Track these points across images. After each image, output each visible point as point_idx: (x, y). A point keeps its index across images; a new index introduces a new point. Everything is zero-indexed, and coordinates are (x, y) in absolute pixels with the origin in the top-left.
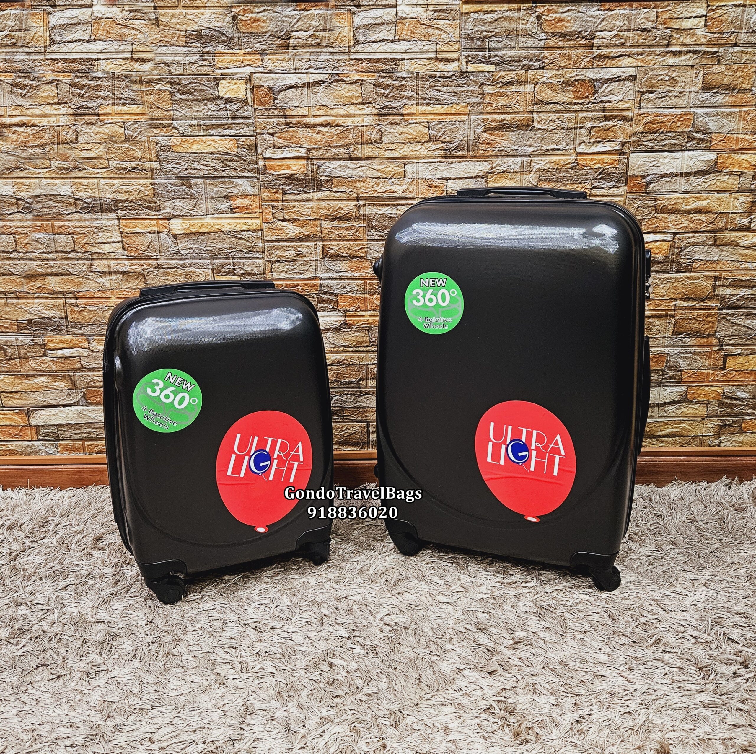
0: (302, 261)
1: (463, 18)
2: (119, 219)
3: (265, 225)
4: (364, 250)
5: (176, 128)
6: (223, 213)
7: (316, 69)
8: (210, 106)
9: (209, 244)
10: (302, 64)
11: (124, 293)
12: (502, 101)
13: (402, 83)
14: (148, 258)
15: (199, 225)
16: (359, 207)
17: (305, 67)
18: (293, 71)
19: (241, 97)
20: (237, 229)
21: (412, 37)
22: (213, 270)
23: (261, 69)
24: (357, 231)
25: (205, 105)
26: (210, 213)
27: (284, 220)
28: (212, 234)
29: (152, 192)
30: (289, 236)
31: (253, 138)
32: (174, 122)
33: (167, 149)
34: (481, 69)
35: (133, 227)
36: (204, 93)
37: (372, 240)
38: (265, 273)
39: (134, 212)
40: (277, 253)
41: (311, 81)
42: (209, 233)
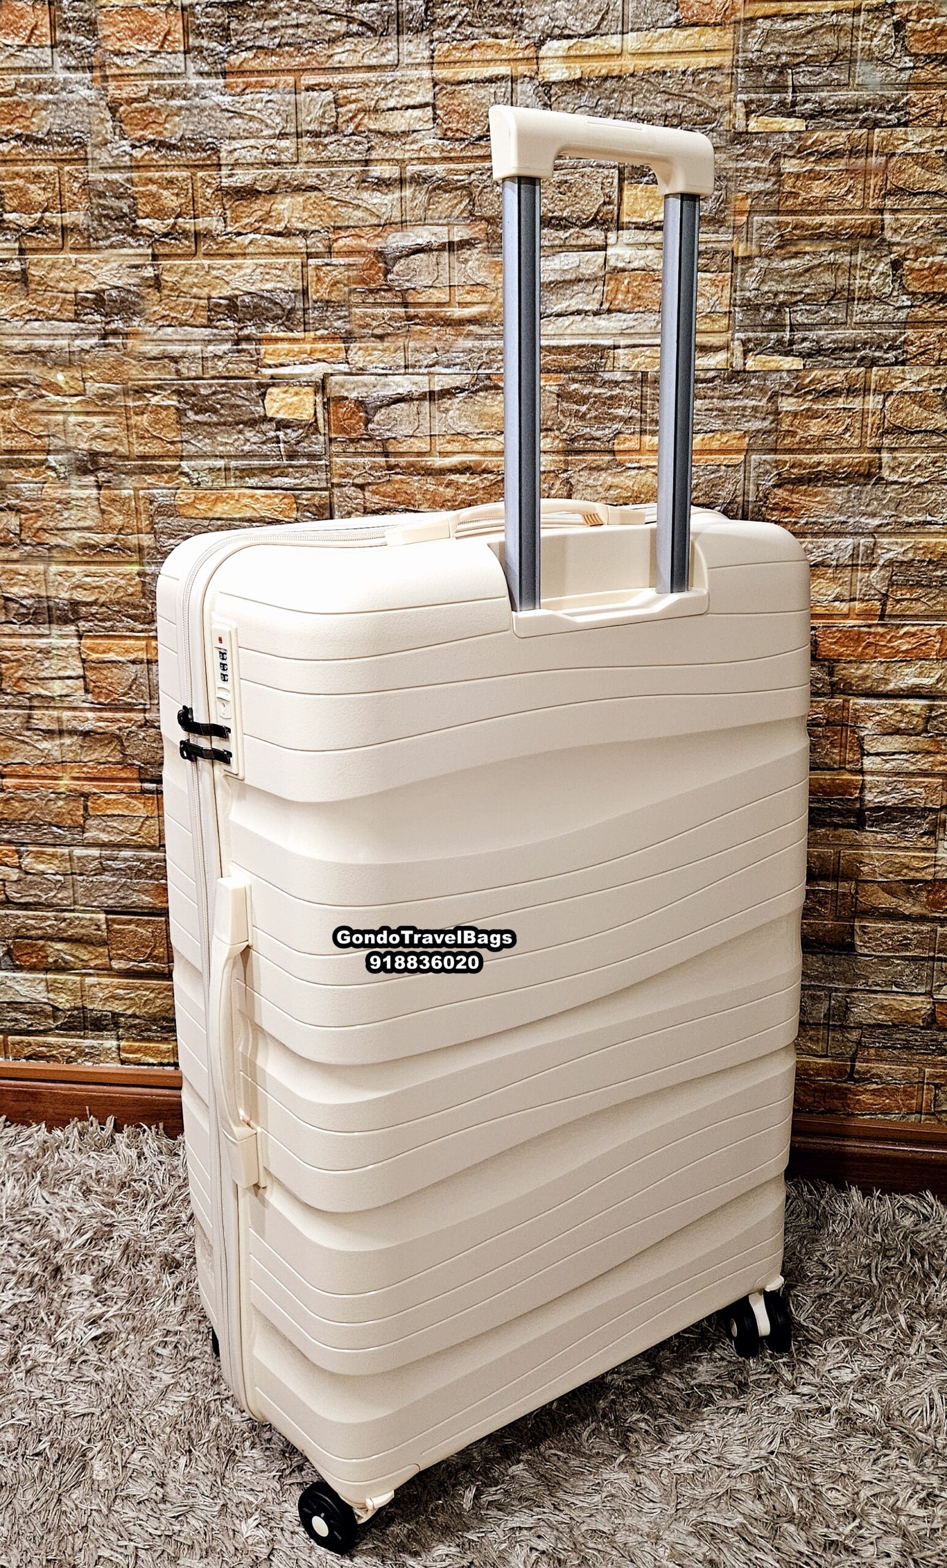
1: (739, 267)
2: (80, 637)
5: (187, 475)
7: (448, 366)
8: (249, 434)
10: (421, 357)
11: (85, 769)
12: (816, 428)
13: (614, 393)
14: (129, 707)
17: (425, 363)
18: (402, 371)
19: (305, 417)
21: (638, 305)
23: (344, 367)
25: (240, 432)
29: (139, 588)
31: (327, 493)
32: (184, 464)
33: (169, 511)
34: (773, 365)
35: (104, 652)
36: (238, 411)
39: (108, 624)
41: (437, 388)
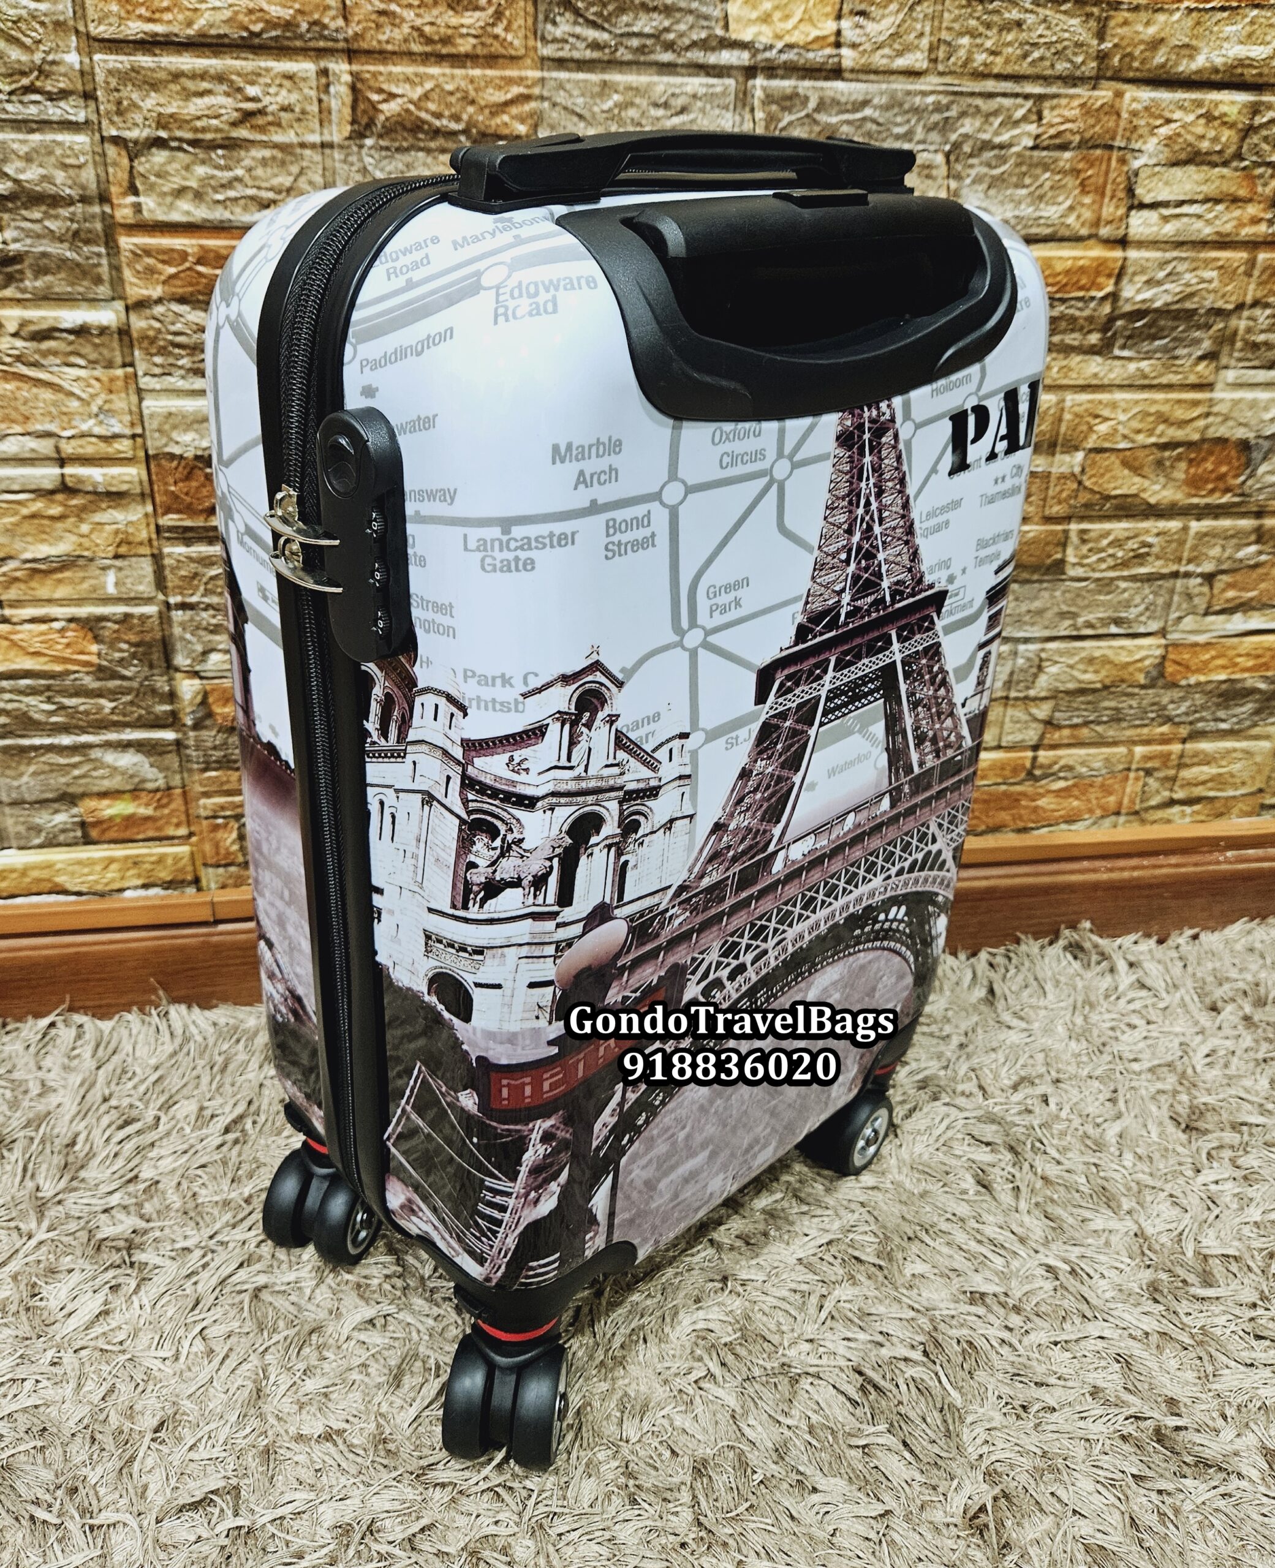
0: (265, 145)
4: (528, 107)
24: (498, 15)
30: (200, 23)
37: (561, 63)
38: (104, 198)
40: (151, 102)
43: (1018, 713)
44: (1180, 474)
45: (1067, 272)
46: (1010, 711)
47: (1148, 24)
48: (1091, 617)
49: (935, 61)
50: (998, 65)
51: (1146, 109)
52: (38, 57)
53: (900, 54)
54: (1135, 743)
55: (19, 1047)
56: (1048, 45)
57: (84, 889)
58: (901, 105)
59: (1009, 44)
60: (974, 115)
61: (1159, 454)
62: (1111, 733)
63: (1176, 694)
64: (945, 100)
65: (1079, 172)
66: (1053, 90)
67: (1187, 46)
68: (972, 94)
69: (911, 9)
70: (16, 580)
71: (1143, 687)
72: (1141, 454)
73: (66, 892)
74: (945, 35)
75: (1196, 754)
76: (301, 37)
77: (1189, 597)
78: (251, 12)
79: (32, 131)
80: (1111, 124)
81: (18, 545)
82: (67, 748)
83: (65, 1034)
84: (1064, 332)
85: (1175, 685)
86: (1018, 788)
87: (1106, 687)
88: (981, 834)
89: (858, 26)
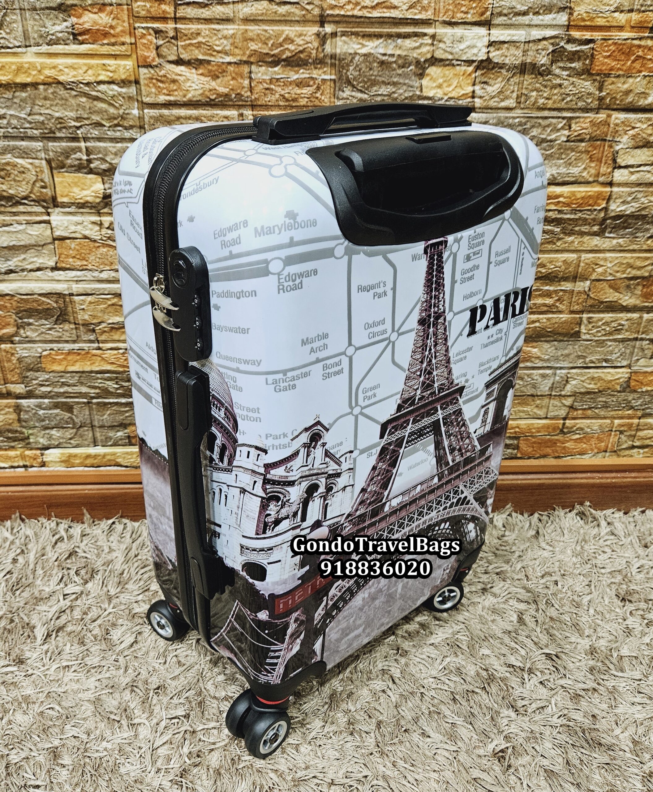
3: (143, 71)
6: (57, 42)
9: (36, 109)
15: (14, 67)
16: (323, 39)
20: (89, 78)
22: (49, 162)
24: (318, 88)
26: (32, 42)
27: (179, 62)
28: (41, 87)
30: (189, 96)
42: (35, 85)
43: (556, 402)
44: (638, 291)
45: (583, 198)
46: (552, 401)
47: (624, 83)
48: (593, 358)
49: (520, 103)
50: (550, 104)
51: (623, 122)
52: (121, 112)
53: (502, 100)
54: (615, 418)
55: (100, 531)
56: (574, 95)
57: (129, 464)
58: (503, 123)
59: (555, 94)
60: (538, 127)
61: (627, 282)
62: (603, 413)
63: (636, 396)
64: (524, 120)
65: (589, 152)
66: (577, 114)
67: (644, 93)
68: (537, 118)
69: (508, 80)
70: (105, 331)
71: (619, 392)
72: (619, 282)
73: (121, 466)
74: (524, 91)
75: (646, 424)
76: (232, 100)
77: (643, 350)
78: (211, 90)
79: (118, 142)
80: (605, 130)
81: (106, 317)
82: (123, 404)
83: (119, 527)
84: (581, 225)
85: (635, 391)
86: (556, 437)
87: (600, 391)
88: (537, 458)
89: (483, 88)
